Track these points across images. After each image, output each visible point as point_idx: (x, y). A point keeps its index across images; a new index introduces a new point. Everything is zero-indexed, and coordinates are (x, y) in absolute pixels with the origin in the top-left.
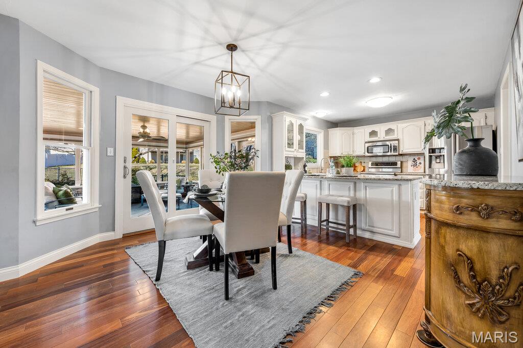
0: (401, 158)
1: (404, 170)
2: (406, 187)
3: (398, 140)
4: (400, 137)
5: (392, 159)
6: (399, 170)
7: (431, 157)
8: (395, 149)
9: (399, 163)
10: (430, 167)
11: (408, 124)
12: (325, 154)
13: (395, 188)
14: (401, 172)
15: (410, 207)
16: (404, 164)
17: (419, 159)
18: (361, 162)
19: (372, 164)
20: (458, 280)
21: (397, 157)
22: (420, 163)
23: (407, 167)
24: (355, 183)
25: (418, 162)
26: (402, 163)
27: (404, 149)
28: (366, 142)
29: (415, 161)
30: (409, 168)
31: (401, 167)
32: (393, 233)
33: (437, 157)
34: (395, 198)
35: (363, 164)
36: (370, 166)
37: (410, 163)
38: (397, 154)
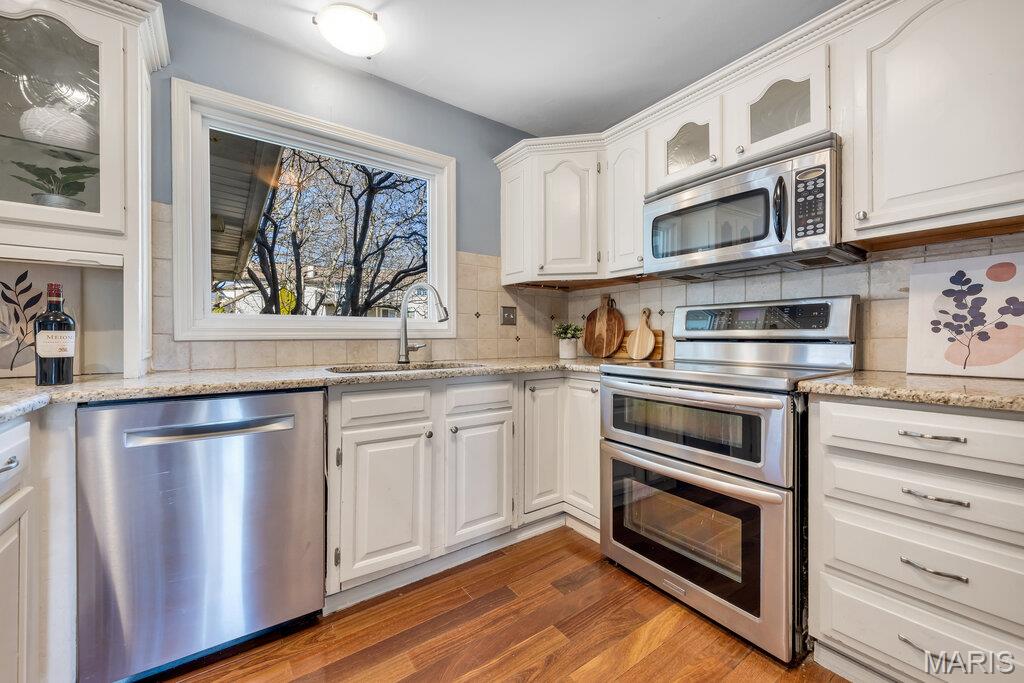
0: (850, 276)
1: (879, 353)
5: (801, 288)
6: (843, 356)
9: (840, 309)
14: (859, 368)
18: (648, 314)
21: (826, 270)
23: (902, 335)
26: (860, 308)
29: (962, 287)
31: (858, 337)
35: (657, 323)
36: (679, 329)
37: (927, 304)
38: (822, 241)
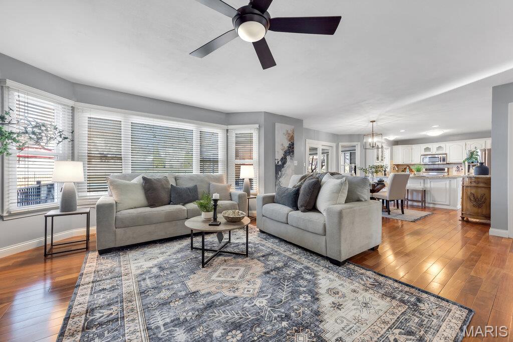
0: (448, 166)
1: (450, 173)
2: (454, 182)
3: (446, 154)
4: (447, 152)
6: (447, 173)
7: (469, 166)
8: (444, 160)
9: (446, 169)
10: (468, 172)
11: (452, 144)
12: (391, 163)
13: (448, 182)
15: (456, 191)
16: (450, 170)
17: (461, 166)
19: (426, 170)
20: (470, 200)
21: (445, 165)
22: (462, 169)
24: (424, 180)
25: (460, 169)
26: (448, 169)
27: (449, 160)
28: (422, 155)
29: (458, 167)
30: (453, 172)
32: (446, 203)
33: (473, 166)
34: (448, 186)
36: (424, 171)
37: (455, 168)
38: (445, 163)
